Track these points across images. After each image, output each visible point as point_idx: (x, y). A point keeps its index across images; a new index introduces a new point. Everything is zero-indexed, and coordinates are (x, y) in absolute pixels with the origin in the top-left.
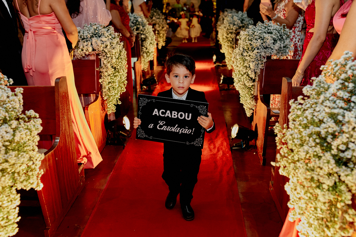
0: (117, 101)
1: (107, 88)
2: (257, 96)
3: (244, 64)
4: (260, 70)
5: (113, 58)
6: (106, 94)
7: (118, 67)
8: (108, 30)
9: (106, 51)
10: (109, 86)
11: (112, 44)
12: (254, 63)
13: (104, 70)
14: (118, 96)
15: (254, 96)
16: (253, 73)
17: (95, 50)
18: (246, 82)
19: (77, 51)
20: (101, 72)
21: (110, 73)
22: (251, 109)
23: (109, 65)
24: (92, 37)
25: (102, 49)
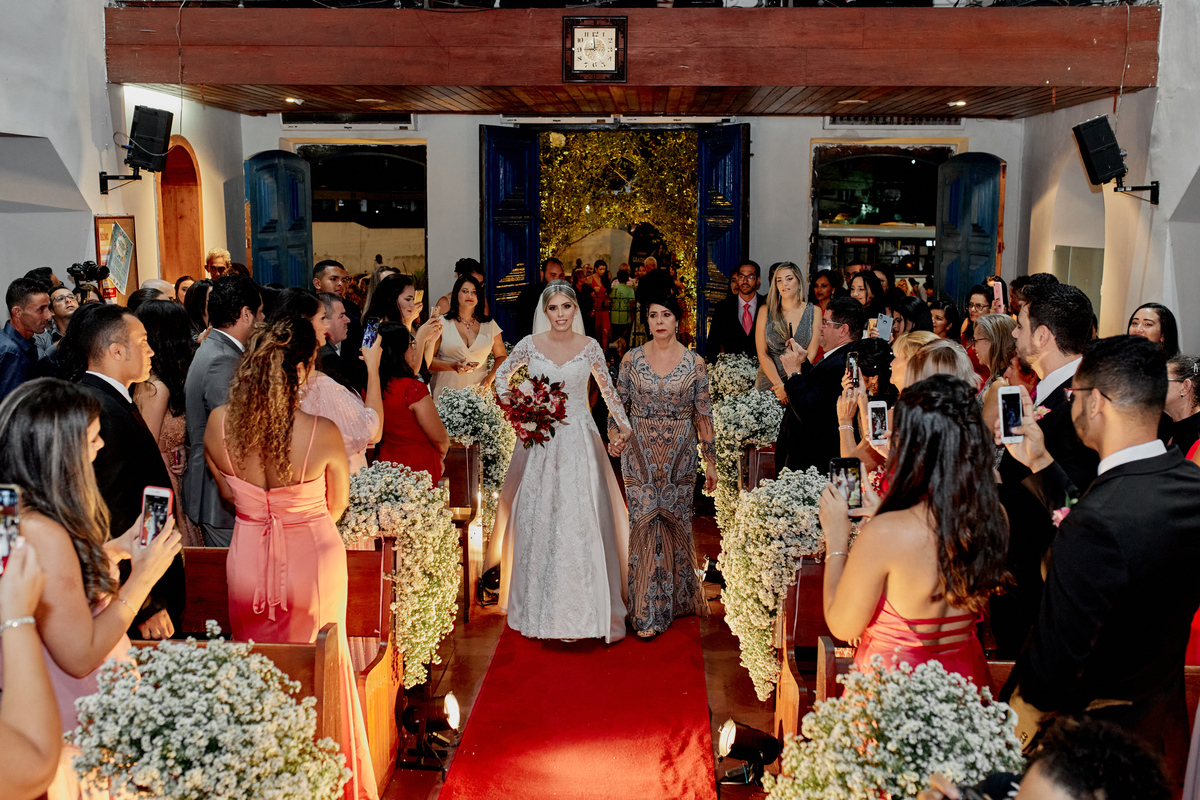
0: (431, 656)
1: (409, 624)
2: (782, 649)
3: (747, 573)
4: (786, 588)
5: (429, 551)
6: (404, 639)
7: (440, 573)
8: (418, 479)
9: (412, 534)
10: (414, 618)
11: (427, 518)
12: (771, 574)
13: (404, 581)
14: (434, 645)
15: (775, 649)
16: (771, 595)
17: (383, 530)
18: (752, 617)
20: (394, 584)
21: (417, 588)
22: (769, 682)
23: (417, 570)
24: (381, 500)
25: (402, 529)
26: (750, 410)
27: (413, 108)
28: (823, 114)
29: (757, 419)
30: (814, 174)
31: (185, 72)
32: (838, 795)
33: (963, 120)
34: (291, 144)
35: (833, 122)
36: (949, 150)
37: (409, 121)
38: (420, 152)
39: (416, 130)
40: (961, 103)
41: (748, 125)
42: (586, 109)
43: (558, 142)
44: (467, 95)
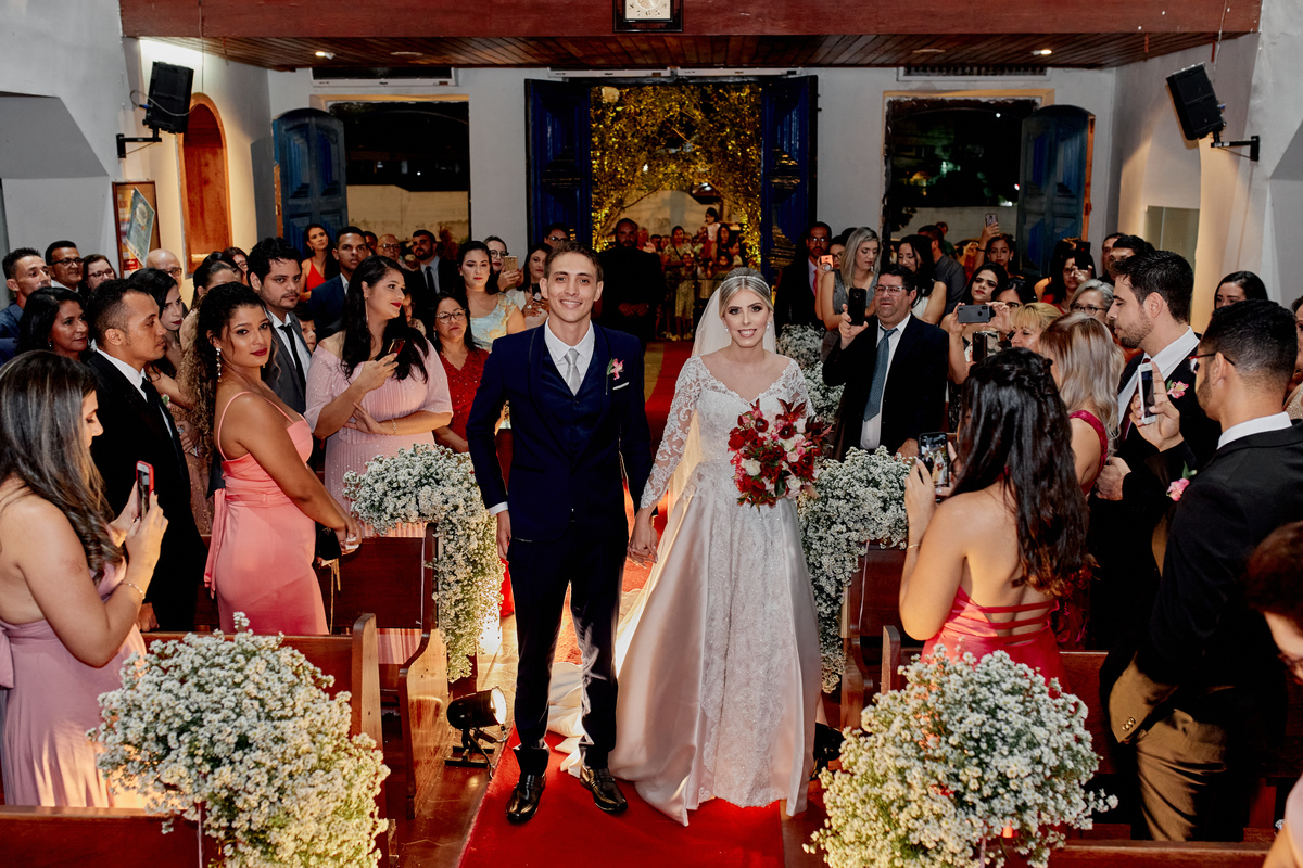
1: (453, 615)
4: (848, 575)
5: (472, 538)
7: (484, 561)
8: (459, 462)
9: (454, 520)
10: (457, 609)
11: (470, 503)
12: (832, 559)
13: (445, 569)
15: (840, 639)
17: (423, 516)
19: (380, 518)
20: (436, 572)
21: (460, 576)
23: (459, 557)
24: (419, 484)
25: (443, 514)
26: (816, 386)
27: (453, 61)
28: (896, 65)
29: (823, 395)
30: (887, 130)
31: (206, 24)
32: (897, 791)
33: (1049, 70)
34: (323, 101)
35: (908, 73)
36: (1033, 103)
37: (449, 76)
38: (463, 108)
39: (457, 85)
40: (1046, 52)
41: (815, 78)
42: (640, 61)
43: (611, 98)
44: (511, 47)
